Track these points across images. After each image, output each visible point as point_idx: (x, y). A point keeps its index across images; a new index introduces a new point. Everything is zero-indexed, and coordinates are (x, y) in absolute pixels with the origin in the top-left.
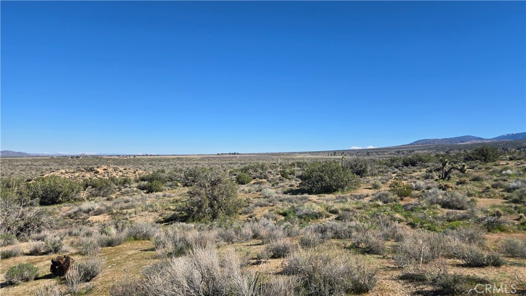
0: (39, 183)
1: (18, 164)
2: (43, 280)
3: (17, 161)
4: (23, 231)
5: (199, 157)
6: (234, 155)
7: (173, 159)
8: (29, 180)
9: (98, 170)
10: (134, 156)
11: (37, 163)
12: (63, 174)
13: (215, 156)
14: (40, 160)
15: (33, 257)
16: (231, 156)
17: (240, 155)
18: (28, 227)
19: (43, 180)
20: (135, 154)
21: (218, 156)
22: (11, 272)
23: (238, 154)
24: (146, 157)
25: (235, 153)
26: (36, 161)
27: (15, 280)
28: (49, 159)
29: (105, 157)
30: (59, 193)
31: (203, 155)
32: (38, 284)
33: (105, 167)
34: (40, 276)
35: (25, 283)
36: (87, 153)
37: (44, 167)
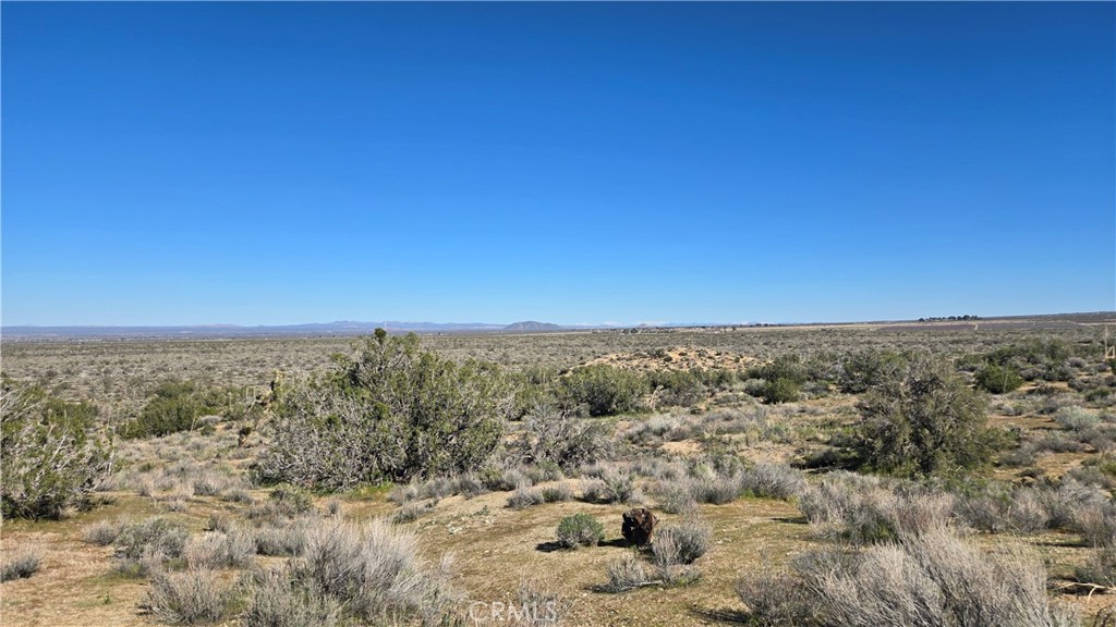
0: (581, 377)
1: (547, 343)
2: (612, 548)
3: (545, 338)
4: (569, 457)
5: (873, 328)
6: (963, 322)
7: (814, 333)
8: (564, 372)
9: (671, 354)
10: (734, 328)
11: (573, 343)
12: (614, 362)
13: (912, 324)
14: (577, 337)
15: (589, 506)
16: (956, 323)
17: (979, 322)
18: (575, 453)
19: (587, 372)
20: (735, 323)
21: (921, 324)
22: (565, 526)
23: (975, 318)
24: (755, 329)
25: (966, 318)
26: (571, 338)
27: (570, 540)
28: (590, 336)
29: (681, 331)
30: (612, 396)
31: (883, 323)
32: (605, 554)
33: (683, 350)
34: (606, 540)
35: (584, 548)
36: (649, 324)
37: (584, 350)
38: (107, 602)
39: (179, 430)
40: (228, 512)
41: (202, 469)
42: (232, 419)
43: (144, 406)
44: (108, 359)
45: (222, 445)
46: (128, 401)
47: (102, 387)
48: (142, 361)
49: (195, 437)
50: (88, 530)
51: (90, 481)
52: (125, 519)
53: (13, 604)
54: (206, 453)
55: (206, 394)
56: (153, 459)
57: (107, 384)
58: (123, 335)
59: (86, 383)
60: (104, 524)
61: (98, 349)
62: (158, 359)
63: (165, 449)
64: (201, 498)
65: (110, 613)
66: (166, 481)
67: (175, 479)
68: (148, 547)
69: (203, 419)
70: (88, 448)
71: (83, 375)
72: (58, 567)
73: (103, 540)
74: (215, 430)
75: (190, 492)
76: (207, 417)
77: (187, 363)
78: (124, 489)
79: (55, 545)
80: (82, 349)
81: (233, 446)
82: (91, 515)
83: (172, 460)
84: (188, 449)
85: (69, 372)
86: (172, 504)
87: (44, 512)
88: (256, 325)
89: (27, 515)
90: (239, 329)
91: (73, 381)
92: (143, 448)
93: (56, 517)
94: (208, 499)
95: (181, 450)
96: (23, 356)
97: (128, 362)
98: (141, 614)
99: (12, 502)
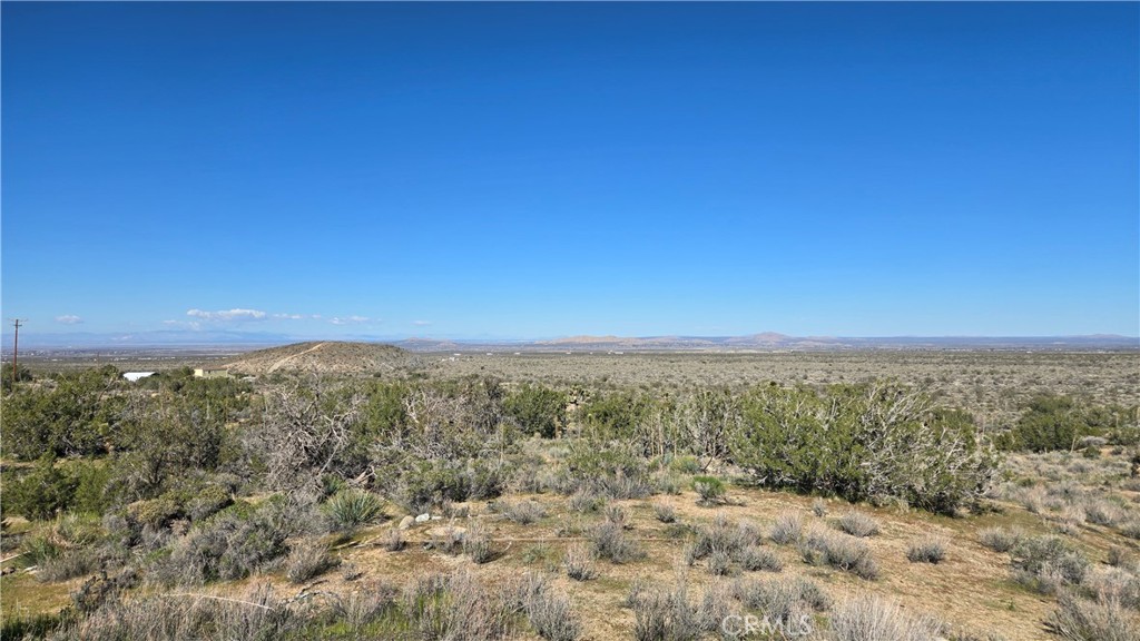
38: (1011, 608)
39: (1057, 448)
40: (1128, 549)
41: (1088, 495)
42: (1121, 443)
43: (1017, 418)
44: (979, 368)
45: (1110, 471)
46: (1000, 412)
47: (974, 396)
48: (1013, 372)
49: (1077, 459)
50: (983, 533)
51: (980, 486)
52: (1018, 530)
53: (927, 584)
54: (1091, 478)
55: (1086, 412)
56: (1033, 476)
57: (979, 393)
58: (992, 345)
59: (960, 391)
60: (998, 531)
61: (969, 359)
62: (1029, 371)
63: (1044, 467)
64: (1094, 526)
65: (1016, 620)
66: (1052, 500)
67: (1062, 501)
68: (1046, 564)
69: (1085, 439)
70: (977, 455)
71: (957, 383)
72: (960, 561)
73: (998, 547)
74: (1100, 453)
75: (1082, 518)
76: (1090, 438)
77: (1062, 377)
78: (1009, 501)
79: (956, 539)
80: (955, 358)
81: (1125, 475)
82: (982, 519)
83: (1054, 479)
84: (1070, 470)
85: (944, 380)
86: (1064, 526)
87: (941, 507)
89: (927, 507)
90: (1122, 340)
91: (948, 388)
92: (1020, 461)
93: (951, 514)
94: (1102, 529)
95: (1062, 471)
96: (905, 363)
97: (998, 373)
98: (1047, 631)
99: (915, 492)
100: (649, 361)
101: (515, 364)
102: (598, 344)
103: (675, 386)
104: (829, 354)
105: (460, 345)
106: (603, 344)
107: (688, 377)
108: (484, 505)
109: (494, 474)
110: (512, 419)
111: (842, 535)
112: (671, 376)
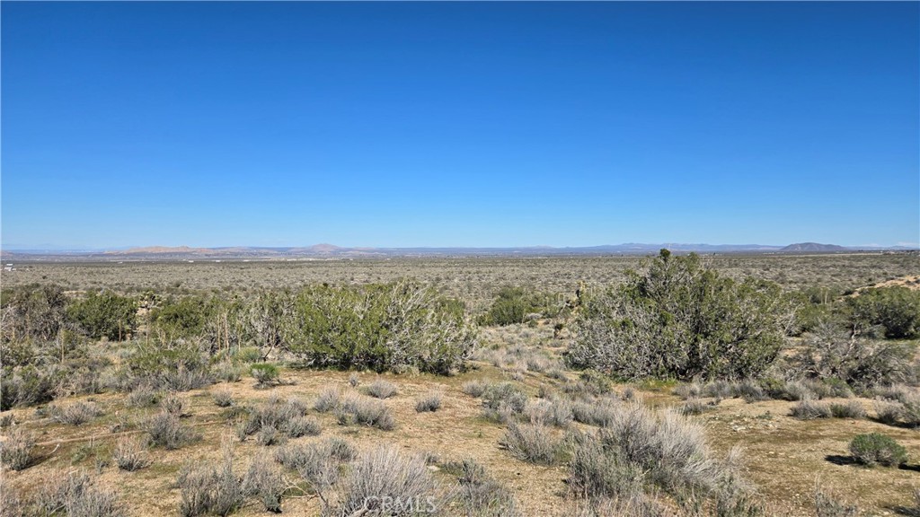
0: (871, 299)
1: (828, 264)
2: (916, 473)
3: (826, 259)
4: (859, 376)
8: (848, 293)
11: (860, 264)
14: (865, 258)
15: (886, 427)
18: (867, 373)
19: (878, 293)
22: (858, 442)
26: (858, 259)
27: (866, 457)
28: (881, 257)
30: (910, 319)
32: (909, 477)
34: (909, 464)
35: (882, 468)
37: (873, 271)
38: (480, 436)
39: (514, 322)
40: (551, 385)
41: (531, 352)
42: (549, 317)
43: (492, 303)
44: (470, 270)
45: (543, 335)
46: (481, 299)
47: (466, 289)
48: (490, 272)
49: (525, 329)
50: (466, 385)
51: (465, 352)
52: (487, 381)
53: (428, 427)
54: (532, 341)
55: (531, 297)
56: (500, 342)
57: (469, 287)
58: (478, 253)
59: (458, 286)
60: (475, 382)
61: (464, 264)
62: (499, 271)
63: (506, 335)
64: (532, 373)
65: (482, 444)
66: (509, 358)
67: (514, 358)
68: (502, 402)
69: (529, 315)
70: (464, 330)
71: (456, 281)
72: (450, 408)
73: (475, 394)
74: (537, 324)
75: (525, 368)
76: (533, 314)
77: (518, 274)
78: (484, 360)
79: (448, 392)
80: (455, 263)
81: (551, 337)
82: (467, 375)
83: (511, 343)
84: (520, 337)
85: (448, 278)
86: (514, 374)
87: (440, 370)
88: (564, 247)
89: (431, 370)
90: (552, 250)
91: (450, 285)
92: (491, 333)
93: (447, 374)
94: (536, 374)
95: (516, 337)
96: (423, 267)
97: (481, 272)
98: (501, 449)
99: (423, 361)
100: (221, 268)
101: (82, 273)
102: (171, 254)
103: (245, 289)
104: (370, 261)
105: (18, 255)
106: (176, 254)
107: (256, 281)
108: (33, 411)
109: (45, 379)
110: (77, 325)
111: (370, 399)
112: (241, 281)
